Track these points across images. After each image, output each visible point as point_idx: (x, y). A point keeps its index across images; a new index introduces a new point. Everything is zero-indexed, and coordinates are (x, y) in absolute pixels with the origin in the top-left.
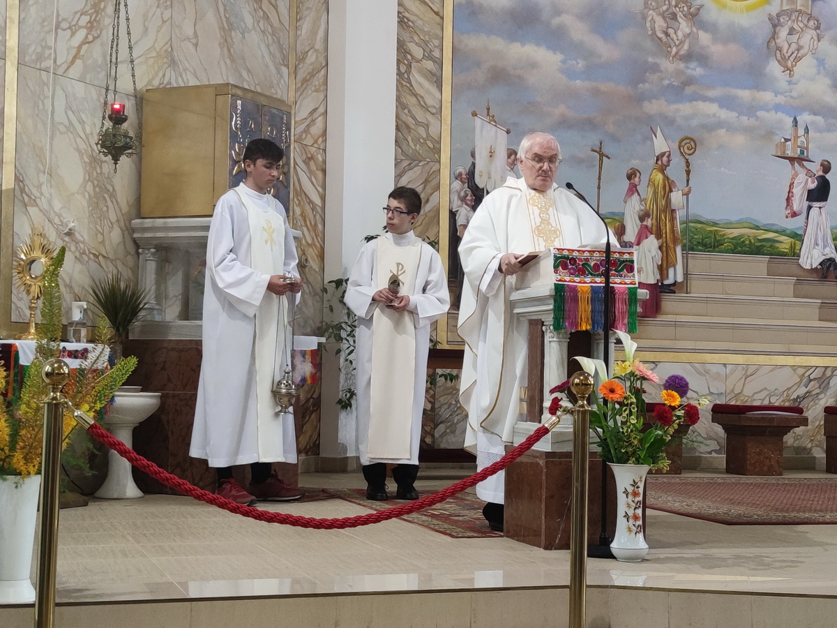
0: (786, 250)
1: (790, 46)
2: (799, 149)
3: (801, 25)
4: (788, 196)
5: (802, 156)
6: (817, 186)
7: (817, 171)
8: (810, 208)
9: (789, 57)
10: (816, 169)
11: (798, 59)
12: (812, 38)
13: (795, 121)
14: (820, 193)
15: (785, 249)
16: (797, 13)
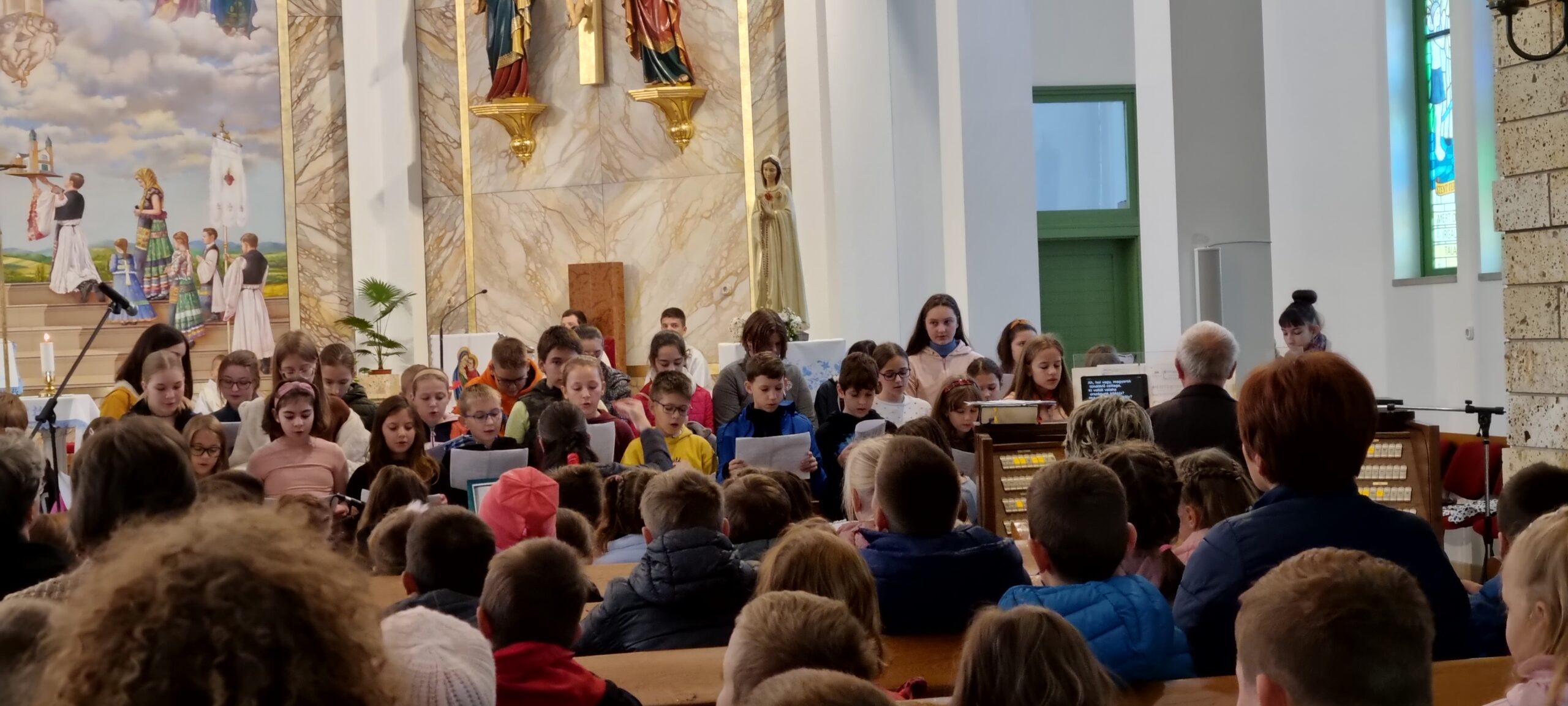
0: (31, 276)
1: (19, 52)
2: (40, 165)
3: (32, 29)
4: (30, 216)
5: (45, 172)
6: (68, 202)
7: (66, 186)
8: (59, 227)
9: (19, 66)
10: (66, 185)
11: (30, 67)
12: (48, 42)
13: (34, 136)
14: (73, 208)
15: (31, 274)
16: (25, 18)
